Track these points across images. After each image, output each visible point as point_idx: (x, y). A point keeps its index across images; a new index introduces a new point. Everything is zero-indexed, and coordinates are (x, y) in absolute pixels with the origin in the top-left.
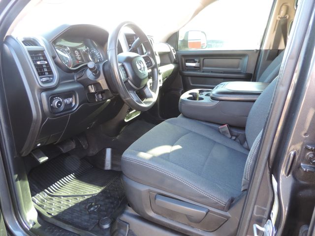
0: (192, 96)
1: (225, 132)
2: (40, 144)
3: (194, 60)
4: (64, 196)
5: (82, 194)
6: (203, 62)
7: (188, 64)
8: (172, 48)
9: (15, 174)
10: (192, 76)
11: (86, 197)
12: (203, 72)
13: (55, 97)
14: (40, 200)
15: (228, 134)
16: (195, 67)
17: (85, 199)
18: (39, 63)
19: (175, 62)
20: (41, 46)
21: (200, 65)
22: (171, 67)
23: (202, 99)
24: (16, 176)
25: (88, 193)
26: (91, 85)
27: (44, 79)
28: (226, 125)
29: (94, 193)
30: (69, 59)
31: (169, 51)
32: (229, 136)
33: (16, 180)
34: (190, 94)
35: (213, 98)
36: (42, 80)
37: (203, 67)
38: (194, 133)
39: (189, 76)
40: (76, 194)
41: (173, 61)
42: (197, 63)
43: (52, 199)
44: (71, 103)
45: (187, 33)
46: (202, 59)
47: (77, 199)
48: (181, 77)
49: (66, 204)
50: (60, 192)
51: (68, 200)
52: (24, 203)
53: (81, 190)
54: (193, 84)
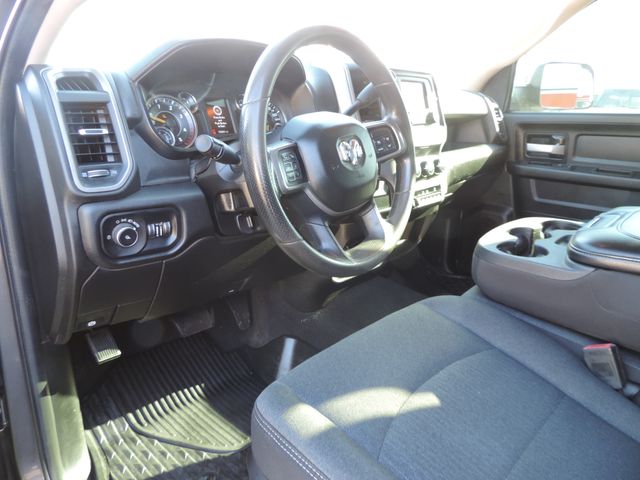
0: (514, 238)
1: (602, 367)
2: (94, 323)
3: (550, 137)
4: (161, 440)
5: (200, 444)
6: (576, 142)
7: (533, 147)
8: (494, 106)
9: (41, 380)
10: (540, 178)
11: (205, 454)
12: (573, 169)
13: (120, 218)
14: (110, 436)
15: (611, 374)
16: (551, 155)
17: (200, 459)
18: (83, 132)
19: (497, 141)
20: (102, 91)
21: (566, 151)
22: (483, 153)
23: (543, 252)
24: (44, 384)
25: (213, 447)
26: (227, 192)
27: (94, 173)
28: (608, 347)
29: (226, 448)
30: (191, 126)
31: (485, 112)
32: (616, 382)
33: (44, 393)
34: (513, 232)
35: (575, 258)
36: (84, 175)
37: (574, 154)
38: (502, 352)
39: (531, 177)
40: (187, 441)
41: (492, 137)
42: (558, 145)
43: (134, 441)
44: (167, 235)
45: (540, 70)
46: (572, 135)
47: (183, 455)
48: (510, 176)
49: (157, 461)
50: (158, 426)
51: (163, 454)
52: (61, 446)
53: (203, 433)
54: (540, 197)
